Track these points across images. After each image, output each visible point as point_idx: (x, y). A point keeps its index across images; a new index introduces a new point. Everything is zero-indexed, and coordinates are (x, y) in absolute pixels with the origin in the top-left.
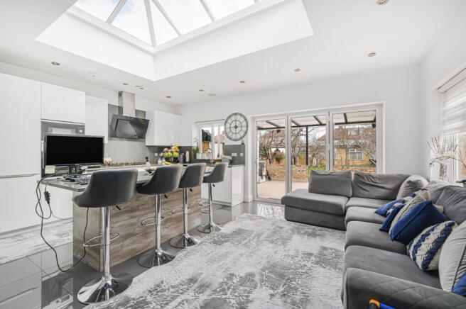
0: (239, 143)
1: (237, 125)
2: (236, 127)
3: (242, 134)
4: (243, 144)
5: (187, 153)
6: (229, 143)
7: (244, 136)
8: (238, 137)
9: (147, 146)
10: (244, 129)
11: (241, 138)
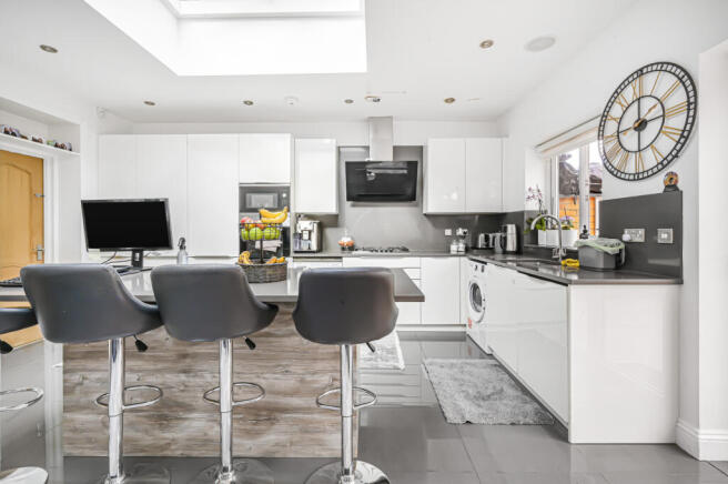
0: (655, 186)
1: (645, 115)
2: (641, 125)
3: (666, 145)
4: (672, 186)
5: (511, 229)
6: (614, 189)
7: (675, 155)
8: (650, 160)
9: (427, 216)
10: (677, 122)
11: (663, 164)
